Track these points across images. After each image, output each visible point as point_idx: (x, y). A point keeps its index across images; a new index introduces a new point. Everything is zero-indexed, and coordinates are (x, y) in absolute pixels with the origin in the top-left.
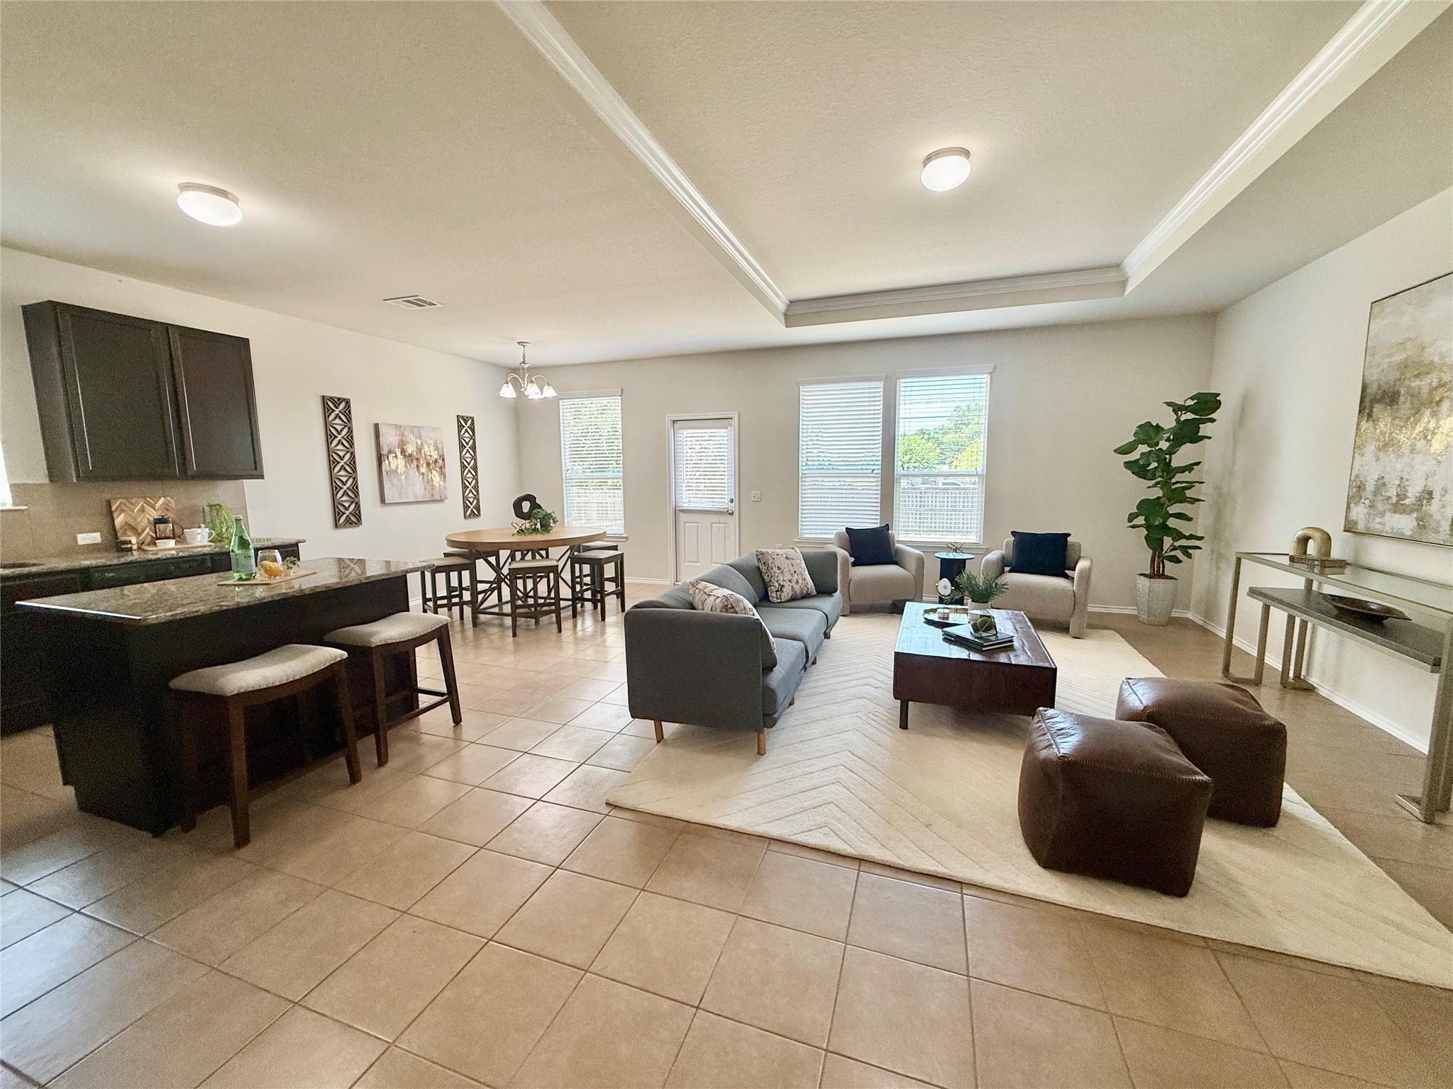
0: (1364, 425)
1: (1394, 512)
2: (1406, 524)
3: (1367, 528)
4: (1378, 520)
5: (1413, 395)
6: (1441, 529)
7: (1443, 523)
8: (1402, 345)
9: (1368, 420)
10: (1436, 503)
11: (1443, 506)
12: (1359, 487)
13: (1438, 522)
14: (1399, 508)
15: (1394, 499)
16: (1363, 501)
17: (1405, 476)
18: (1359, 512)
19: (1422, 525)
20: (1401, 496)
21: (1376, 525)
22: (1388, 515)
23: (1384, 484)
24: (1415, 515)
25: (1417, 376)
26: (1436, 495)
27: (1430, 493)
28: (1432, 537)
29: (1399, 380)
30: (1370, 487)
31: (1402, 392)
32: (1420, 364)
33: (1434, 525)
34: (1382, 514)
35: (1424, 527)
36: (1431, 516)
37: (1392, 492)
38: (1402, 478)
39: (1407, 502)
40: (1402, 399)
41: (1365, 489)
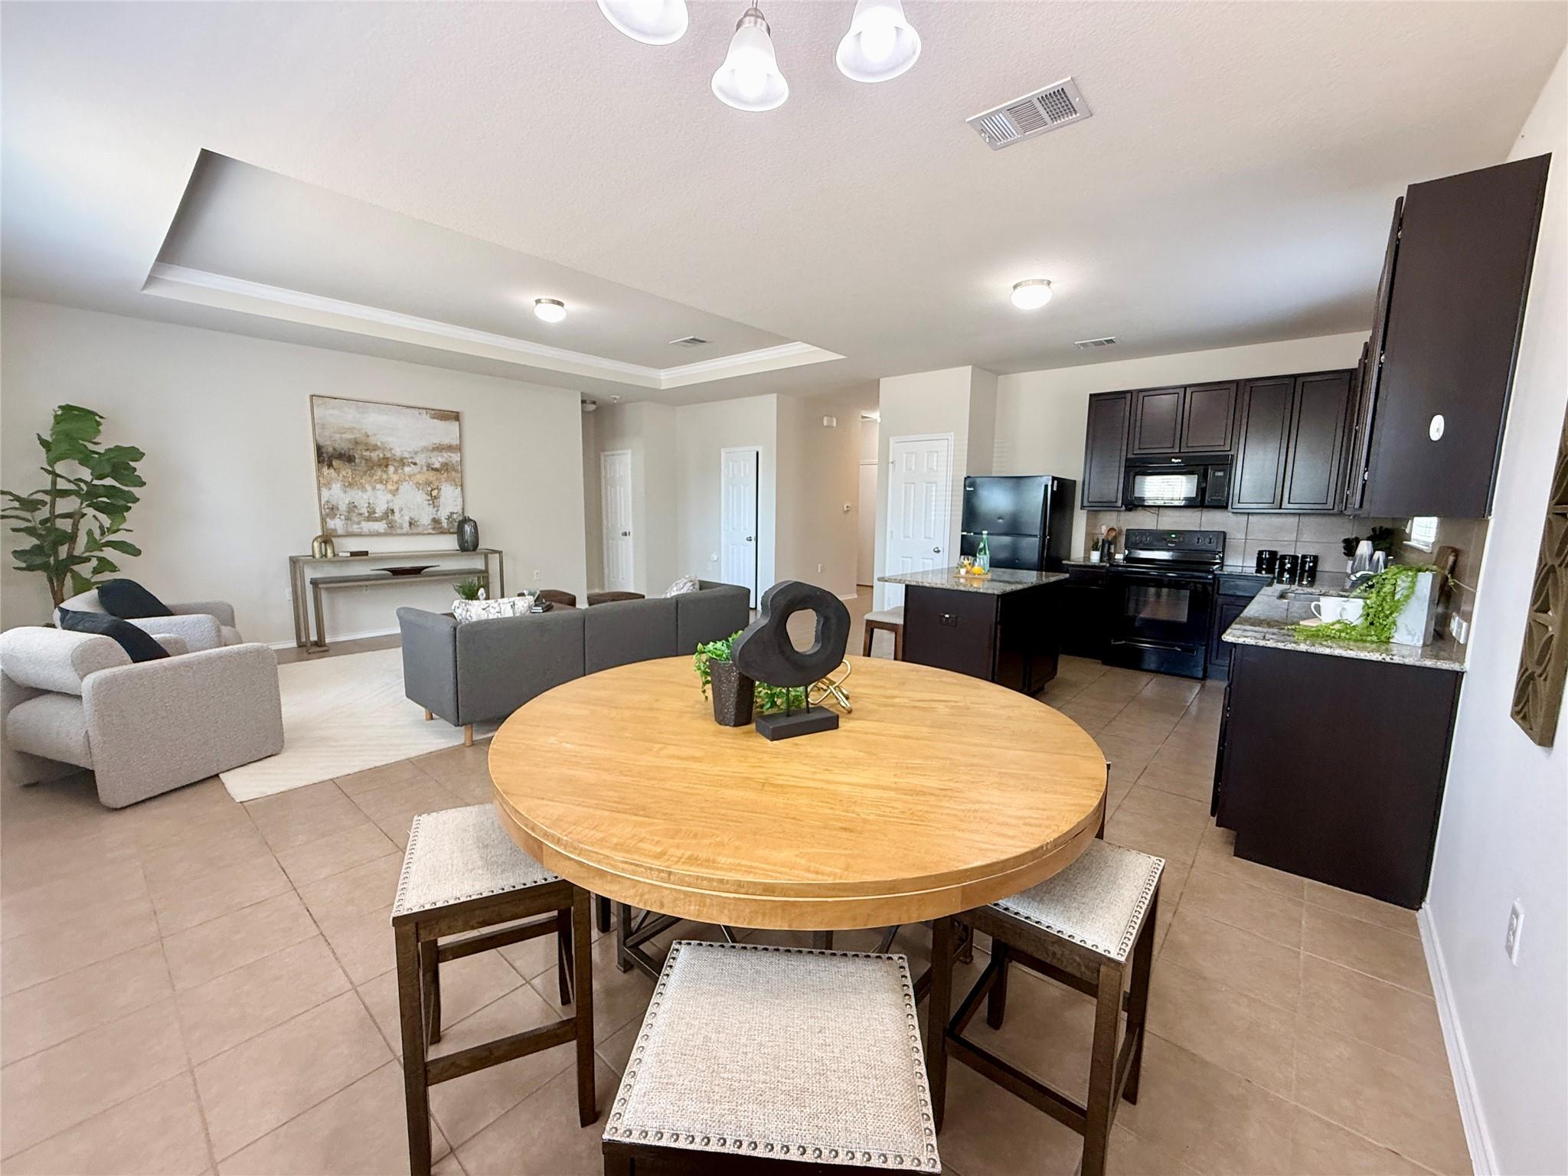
0: (325, 470)
1: (368, 521)
2: (381, 526)
3: (347, 532)
4: (355, 526)
5: (368, 460)
6: (404, 526)
7: (404, 524)
8: (351, 430)
9: (329, 468)
10: (397, 516)
11: (402, 516)
12: (332, 509)
13: (401, 524)
14: (371, 517)
15: (367, 515)
16: (338, 516)
17: (371, 502)
18: (337, 524)
19: (391, 525)
20: (372, 512)
21: (355, 528)
22: (363, 522)
23: (355, 506)
24: (384, 521)
25: (367, 450)
26: (396, 510)
27: (392, 510)
28: (399, 531)
29: (353, 449)
30: (343, 507)
31: (356, 456)
32: (367, 444)
33: (398, 525)
34: (359, 523)
35: (392, 527)
36: (396, 521)
37: (365, 511)
38: (369, 503)
39: (377, 515)
40: (357, 461)
41: (338, 509)
